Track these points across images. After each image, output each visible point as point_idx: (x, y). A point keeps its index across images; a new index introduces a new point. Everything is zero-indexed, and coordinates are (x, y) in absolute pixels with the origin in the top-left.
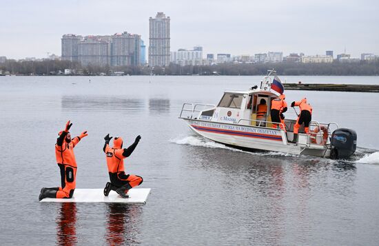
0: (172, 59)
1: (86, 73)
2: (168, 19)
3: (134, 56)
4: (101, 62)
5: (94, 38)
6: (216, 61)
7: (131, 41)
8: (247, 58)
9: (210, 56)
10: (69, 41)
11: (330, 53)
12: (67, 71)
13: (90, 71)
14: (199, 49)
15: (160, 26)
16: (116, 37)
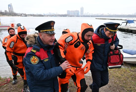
0: (84, 14)
1: (70, 16)
2: (83, 8)
3: (78, 14)
4: (73, 15)
5: (72, 11)
6: (91, 15)
7: (78, 11)
8: (95, 14)
9: (90, 14)
10: (68, 11)
11: (108, 14)
12: (67, 16)
13: (71, 16)
14: (88, 13)
15: (82, 9)
16: (75, 11)
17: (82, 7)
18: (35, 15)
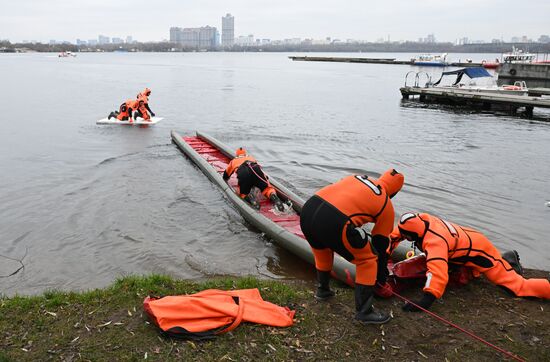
0: (235, 42)
1: (184, 51)
2: (233, 18)
3: (213, 40)
4: (193, 44)
5: (189, 29)
6: (261, 43)
7: (212, 31)
8: (279, 42)
9: (258, 40)
10: (174, 31)
11: (329, 39)
12: (173, 49)
13: (186, 50)
14: (251, 36)
15: (228, 22)
16: (202, 29)
17: (228, 15)
18: (47, 46)
